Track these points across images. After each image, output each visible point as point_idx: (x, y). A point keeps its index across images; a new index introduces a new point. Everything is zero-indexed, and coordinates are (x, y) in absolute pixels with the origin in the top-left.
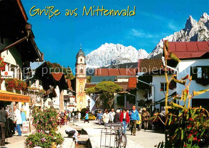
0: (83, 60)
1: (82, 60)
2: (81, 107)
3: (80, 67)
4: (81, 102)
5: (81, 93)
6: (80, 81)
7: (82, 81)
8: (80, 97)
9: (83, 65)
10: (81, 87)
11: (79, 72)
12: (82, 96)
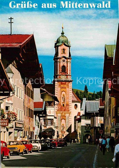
0: (67, 52)
1: (65, 51)
2: (62, 129)
3: (61, 63)
4: (63, 120)
5: (62, 105)
6: (62, 86)
7: (65, 86)
8: (62, 112)
9: (66, 60)
10: (64, 95)
11: (61, 71)
12: (65, 110)
